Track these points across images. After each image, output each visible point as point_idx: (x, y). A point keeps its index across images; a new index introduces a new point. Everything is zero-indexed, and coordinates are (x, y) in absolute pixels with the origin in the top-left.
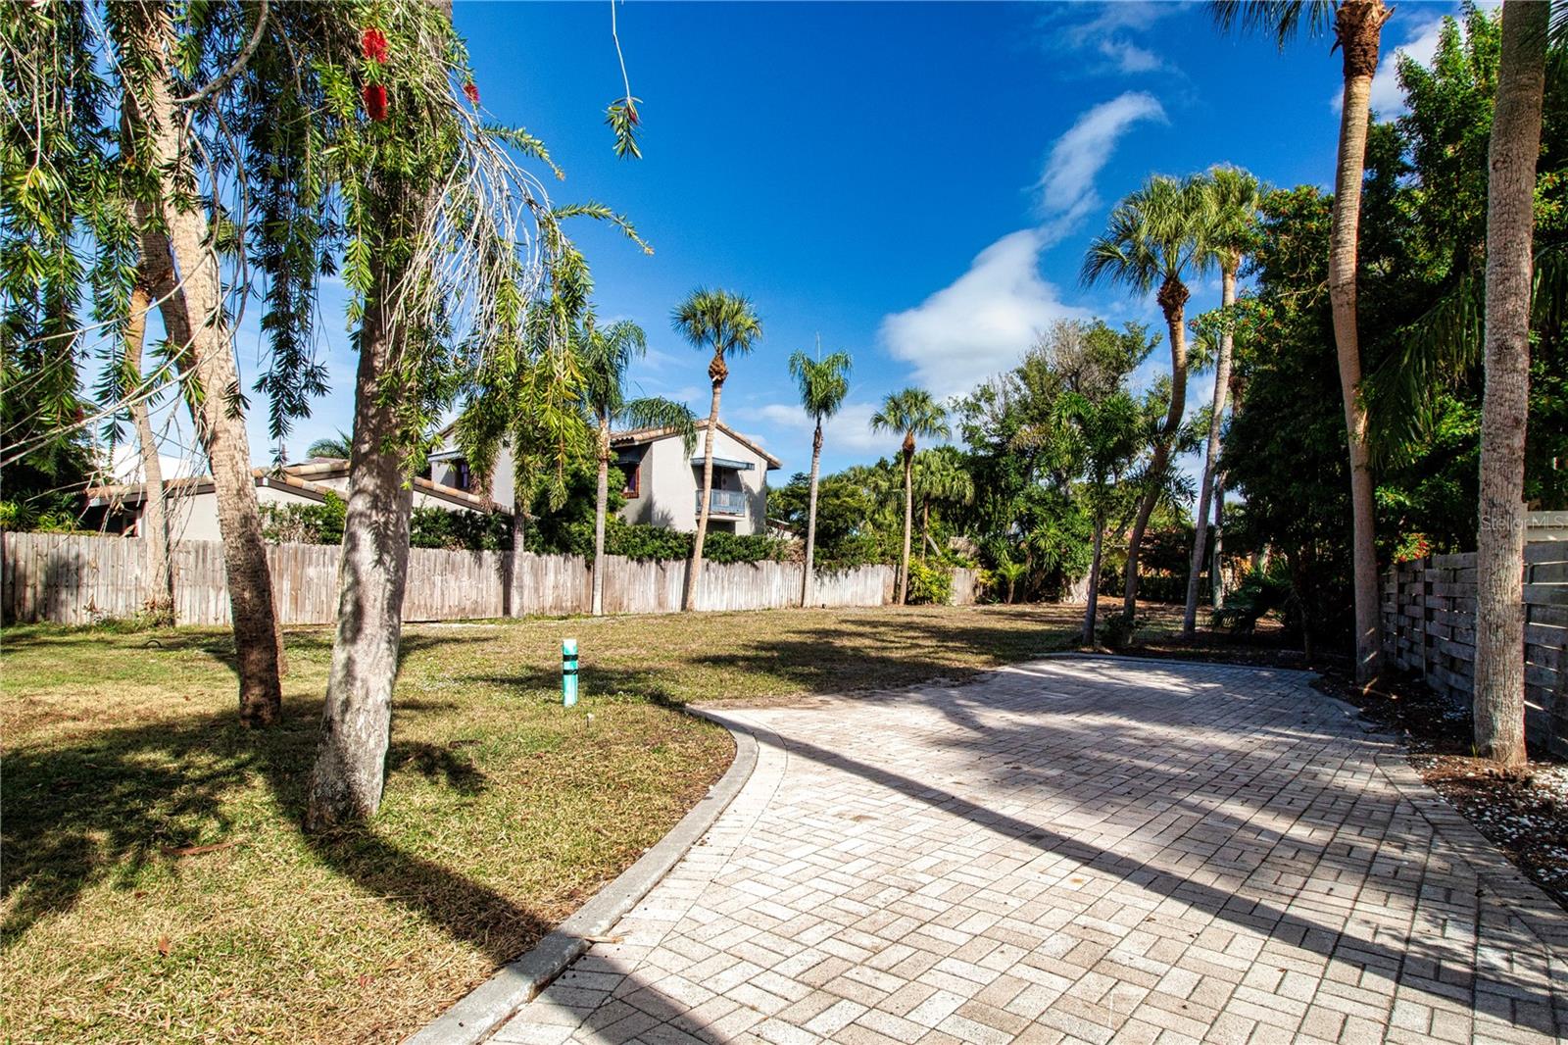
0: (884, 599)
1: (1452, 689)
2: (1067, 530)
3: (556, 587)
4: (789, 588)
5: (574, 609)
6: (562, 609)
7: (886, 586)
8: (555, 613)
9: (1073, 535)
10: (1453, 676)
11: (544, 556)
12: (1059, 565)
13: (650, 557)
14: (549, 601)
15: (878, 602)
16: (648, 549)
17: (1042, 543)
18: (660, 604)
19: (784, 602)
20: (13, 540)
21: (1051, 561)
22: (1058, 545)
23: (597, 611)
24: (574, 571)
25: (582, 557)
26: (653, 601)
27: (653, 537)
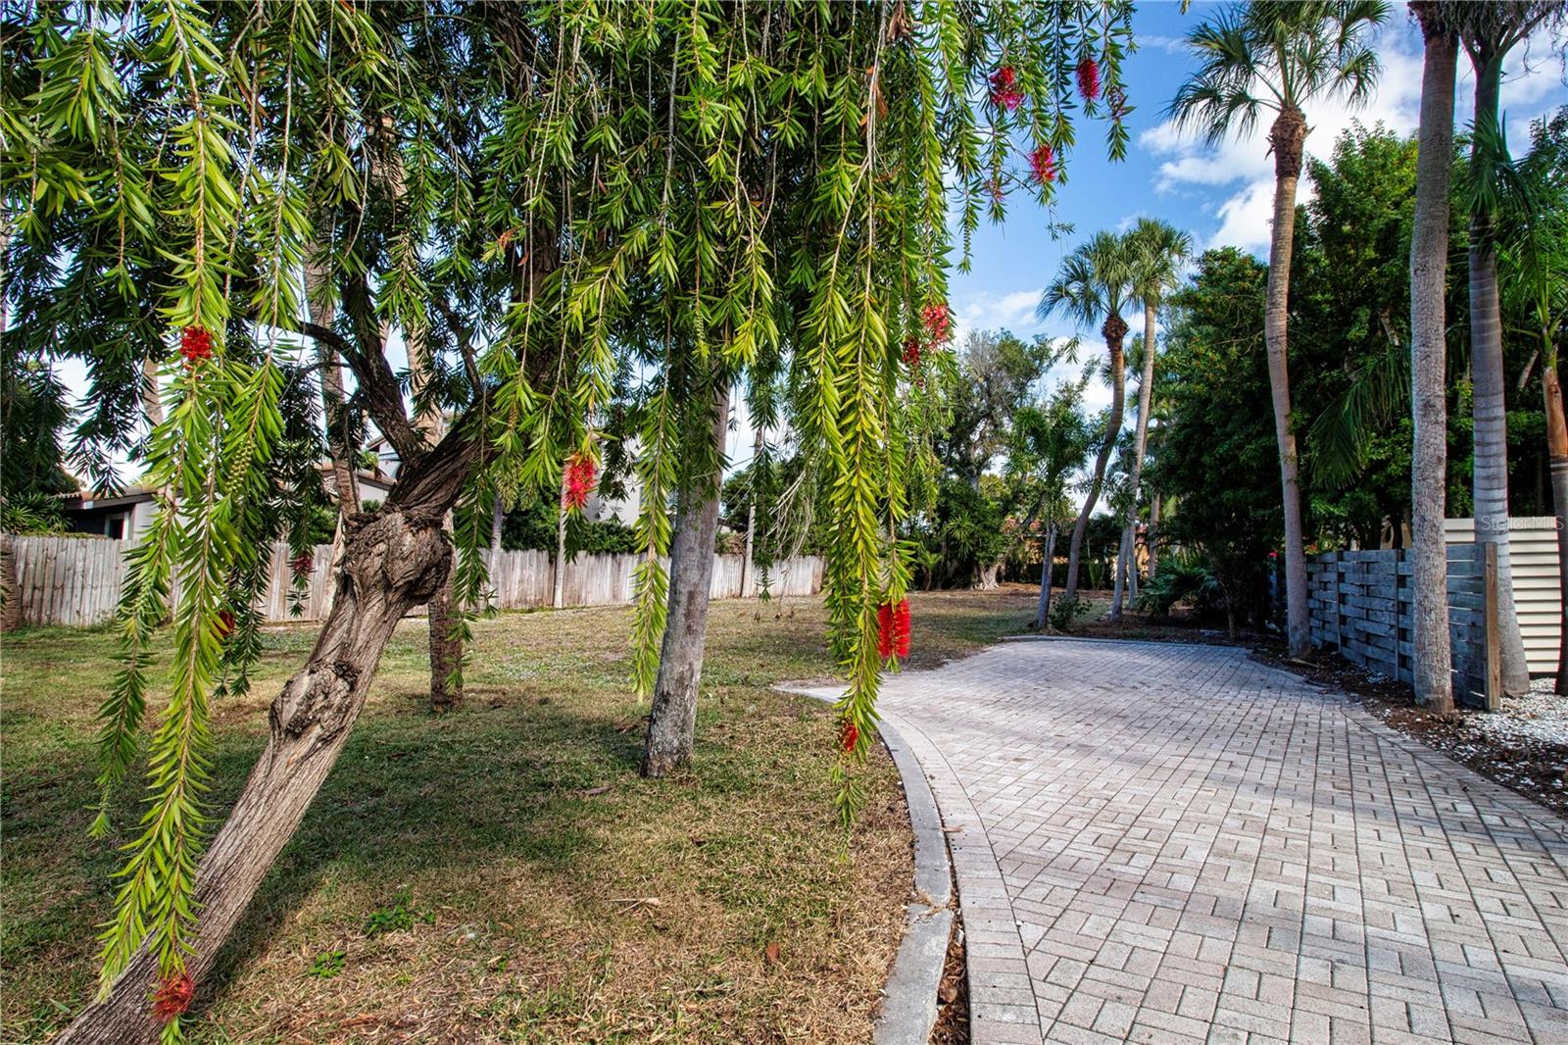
0: (813, 588)
1: (1368, 658)
2: (979, 522)
3: (521, 582)
4: (730, 580)
5: (537, 603)
6: (526, 602)
7: (815, 576)
8: (520, 607)
9: (985, 527)
10: (1370, 649)
11: (512, 552)
12: (972, 554)
13: (608, 551)
14: (515, 595)
15: (808, 591)
16: (606, 545)
17: (957, 534)
18: (615, 597)
19: (725, 592)
20: (25, 544)
21: (964, 551)
22: (972, 535)
23: (558, 603)
24: (538, 566)
25: (545, 553)
26: (608, 594)
27: (610, 533)
